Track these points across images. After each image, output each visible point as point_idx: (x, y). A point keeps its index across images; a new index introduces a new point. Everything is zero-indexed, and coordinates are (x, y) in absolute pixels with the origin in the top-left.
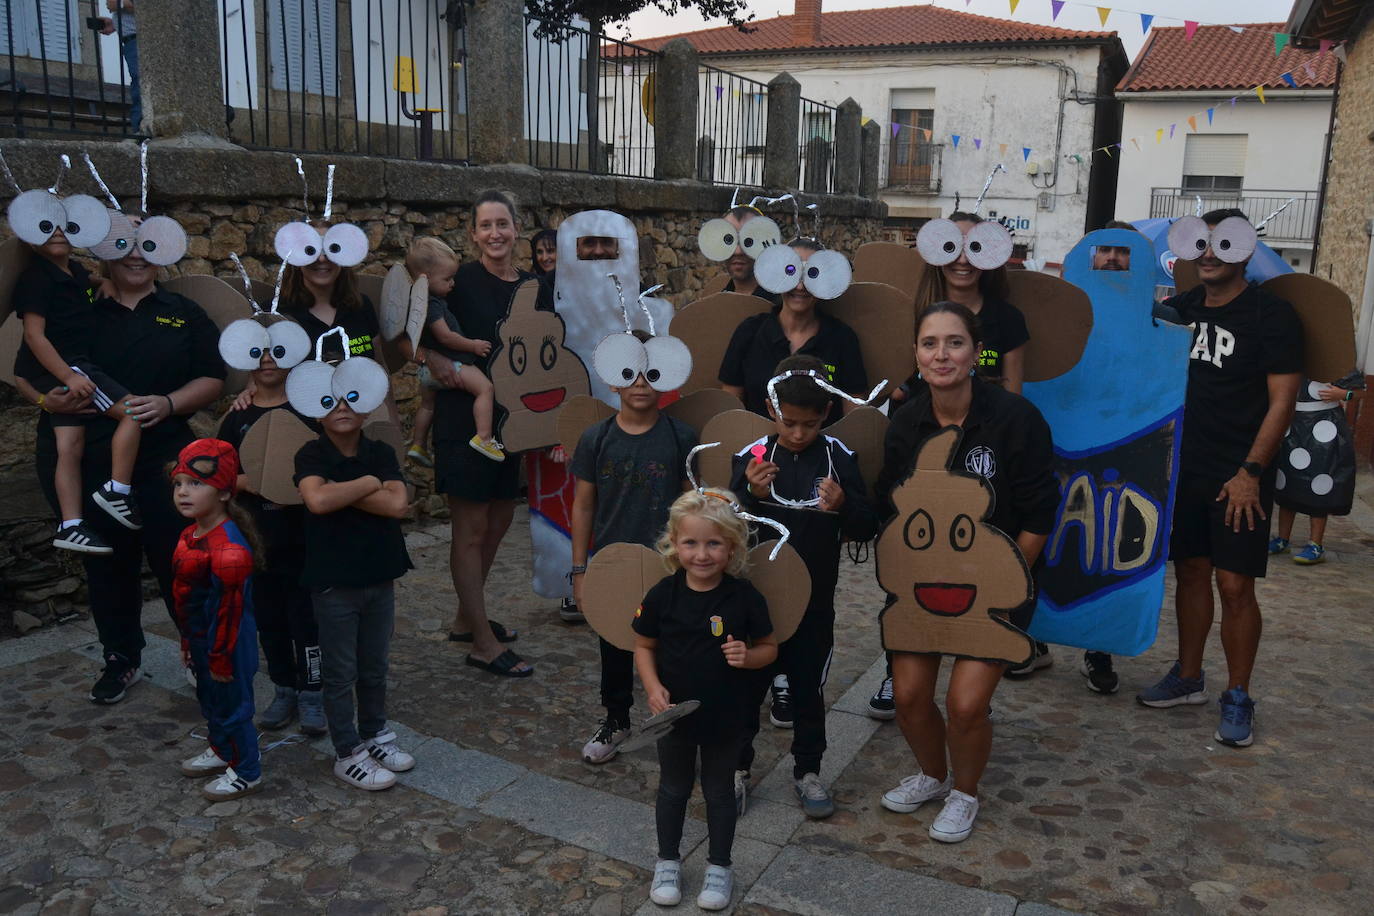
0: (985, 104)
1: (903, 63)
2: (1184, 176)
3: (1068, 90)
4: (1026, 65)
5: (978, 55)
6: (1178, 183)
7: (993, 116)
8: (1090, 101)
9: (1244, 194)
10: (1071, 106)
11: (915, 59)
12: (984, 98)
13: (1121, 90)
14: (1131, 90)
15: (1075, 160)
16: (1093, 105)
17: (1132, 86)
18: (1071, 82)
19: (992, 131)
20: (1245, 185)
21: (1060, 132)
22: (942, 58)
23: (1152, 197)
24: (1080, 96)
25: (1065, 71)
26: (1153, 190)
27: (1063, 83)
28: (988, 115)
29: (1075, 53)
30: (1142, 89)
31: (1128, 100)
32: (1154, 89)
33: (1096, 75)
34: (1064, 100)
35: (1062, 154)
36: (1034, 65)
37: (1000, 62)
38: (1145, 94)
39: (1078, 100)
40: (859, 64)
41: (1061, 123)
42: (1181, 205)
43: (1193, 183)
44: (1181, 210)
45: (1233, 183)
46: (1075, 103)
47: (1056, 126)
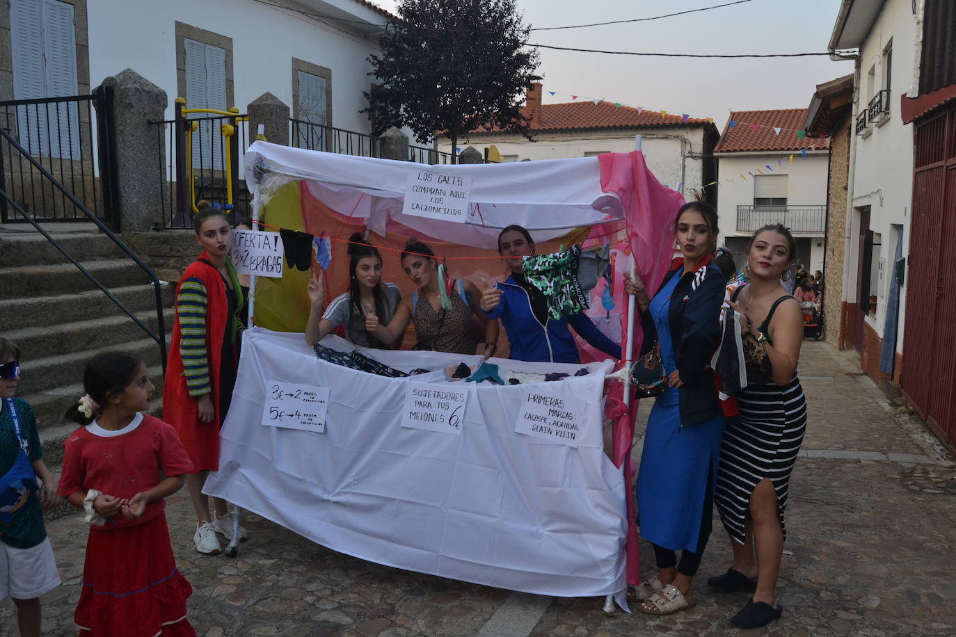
1: (592, 137)
2: (755, 199)
3: (687, 152)
4: (662, 138)
6: (752, 203)
8: (700, 158)
9: (788, 208)
10: (689, 161)
11: (598, 135)
13: (717, 152)
14: (722, 152)
15: (693, 191)
16: (701, 160)
17: (723, 149)
18: (688, 147)
20: (789, 203)
21: (683, 175)
22: (614, 134)
23: (738, 211)
24: (694, 155)
25: (684, 141)
26: (738, 206)
27: (683, 148)
29: (689, 131)
30: (728, 151)
31: (721, 157)
32: (735, 151)
33: (702, 143)
34: (685, 157)
35: (685, 188)
36: (666, 138)
38: (730, 154)
39: (693, 157)
40: (565, 138)
41: (684, 170)
42: (754, 215)
43: (760, 202)
44: (754, 218)
45: (782, 202)
46: (691, 159)
47: (681, 172)
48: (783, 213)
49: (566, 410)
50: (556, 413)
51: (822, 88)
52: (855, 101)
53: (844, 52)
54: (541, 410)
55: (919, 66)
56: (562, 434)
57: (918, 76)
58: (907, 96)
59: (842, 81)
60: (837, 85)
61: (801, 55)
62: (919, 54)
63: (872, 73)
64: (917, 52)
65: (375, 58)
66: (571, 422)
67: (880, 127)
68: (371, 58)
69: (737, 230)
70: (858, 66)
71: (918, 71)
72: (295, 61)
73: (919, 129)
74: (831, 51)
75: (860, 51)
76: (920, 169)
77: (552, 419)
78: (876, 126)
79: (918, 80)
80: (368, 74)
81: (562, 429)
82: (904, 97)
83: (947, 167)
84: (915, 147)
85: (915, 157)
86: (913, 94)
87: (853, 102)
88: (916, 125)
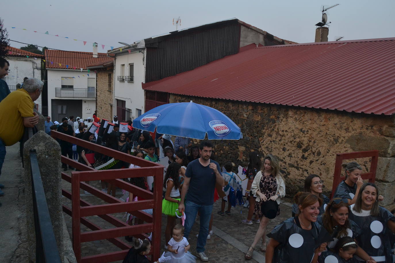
0: (15, 68)
2: (62, 85)
3: (35, 67)
5: (13, 58)
6: (61, 87)
7: (17, 71)
8: (40, 69)
9: (74, 89)
10: (36, 70)
12: (15, 67)
13: (47, 68)
14: (49, 68)
18: (35, 65)
19: (17, 75)
20: (74, 87)
23: (56, 90)
24: (37, 68)
25: (34, 63)
26: (56, 88)
27: (33, 65)
28: (16, 71)
30: (51, 68)
31: (48, 70)
33: (40, 64)
34: (34, 69)
36: (26, 61)
37: (18, 60)
38: (53, 69)
39: (37, 69)
41: (34, 74)
42: (62, 91)
43: (64, 87)
44: (62, 92)
45: (71, 87)
46: (37, 70)
47: (33, 74)
48: (73, 91)
57: (145, 79)
63: (123, 66)
69: (56, 97)
70: (115, 60)
75: (115, 56)
82: (142, 83)
83: (156, 103)
84: (145, 94)
85: (145, 96)
86: (144, 83)
87: (114, 69)
88: (145, 90)
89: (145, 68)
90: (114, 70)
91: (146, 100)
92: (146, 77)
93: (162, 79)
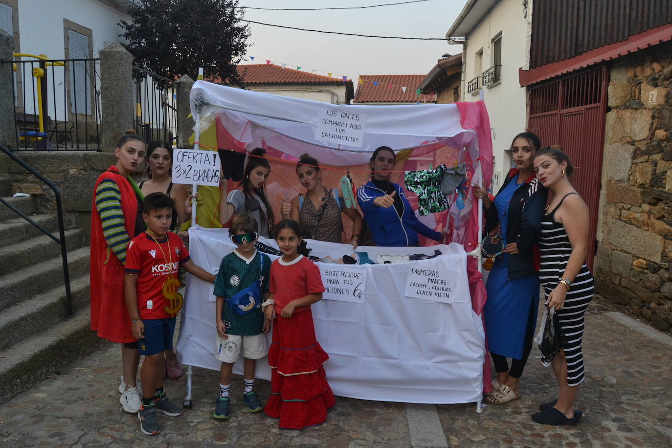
1: (269, 90)
3: (335, 100)
4: (318, 92)
5: (301, 87)
11: (274, 88)
13: (355, 102)
14: (359, 102)
17: (359, 100)
22: (285, 88)
25: (333, 94)
27: (332, 98)
29: (336, 87)
30: (363, 102)
32: (367, 102)
33: (345, 96)
36: (321, 91)
37: (308, 90)
49: (441, 278)
50: (434, 281)
51: (442, 62)
52: (463, 71)
53: (457, 39)
54: (423, 279)
55: (529, 50)
56: (439, 295)
57: (529, 57)
58: (523, 69)
59: (455, 58)
60: (452, 60)
61: (431, 39)
62: (530, 44)
63: (480, 53)
64: (528, 41)
65: (124, 23)
66: (446, 287)
67: (489, 89)
68: (121, 23)
70: (465, 49)
71: (529, 54)
72: (66, 21)
73: (532, 91)
74: (448, 38)
75: (466, 39)
76: (533, 116)
77: (431, 285)
78: (487, 87)
79: (529, 60)
80: (119, 36)
81: (439, 291)
82: (520, 69)
83: (561, 114)
84: (529, 102)
85: (528, 108)
86: (526, 67)
87: (462, 71)
88: (529, 88)
89: (531, 25)
90: (463, 74)
91: (530, 118)
92: (531, 51)
93: (581, 54)
